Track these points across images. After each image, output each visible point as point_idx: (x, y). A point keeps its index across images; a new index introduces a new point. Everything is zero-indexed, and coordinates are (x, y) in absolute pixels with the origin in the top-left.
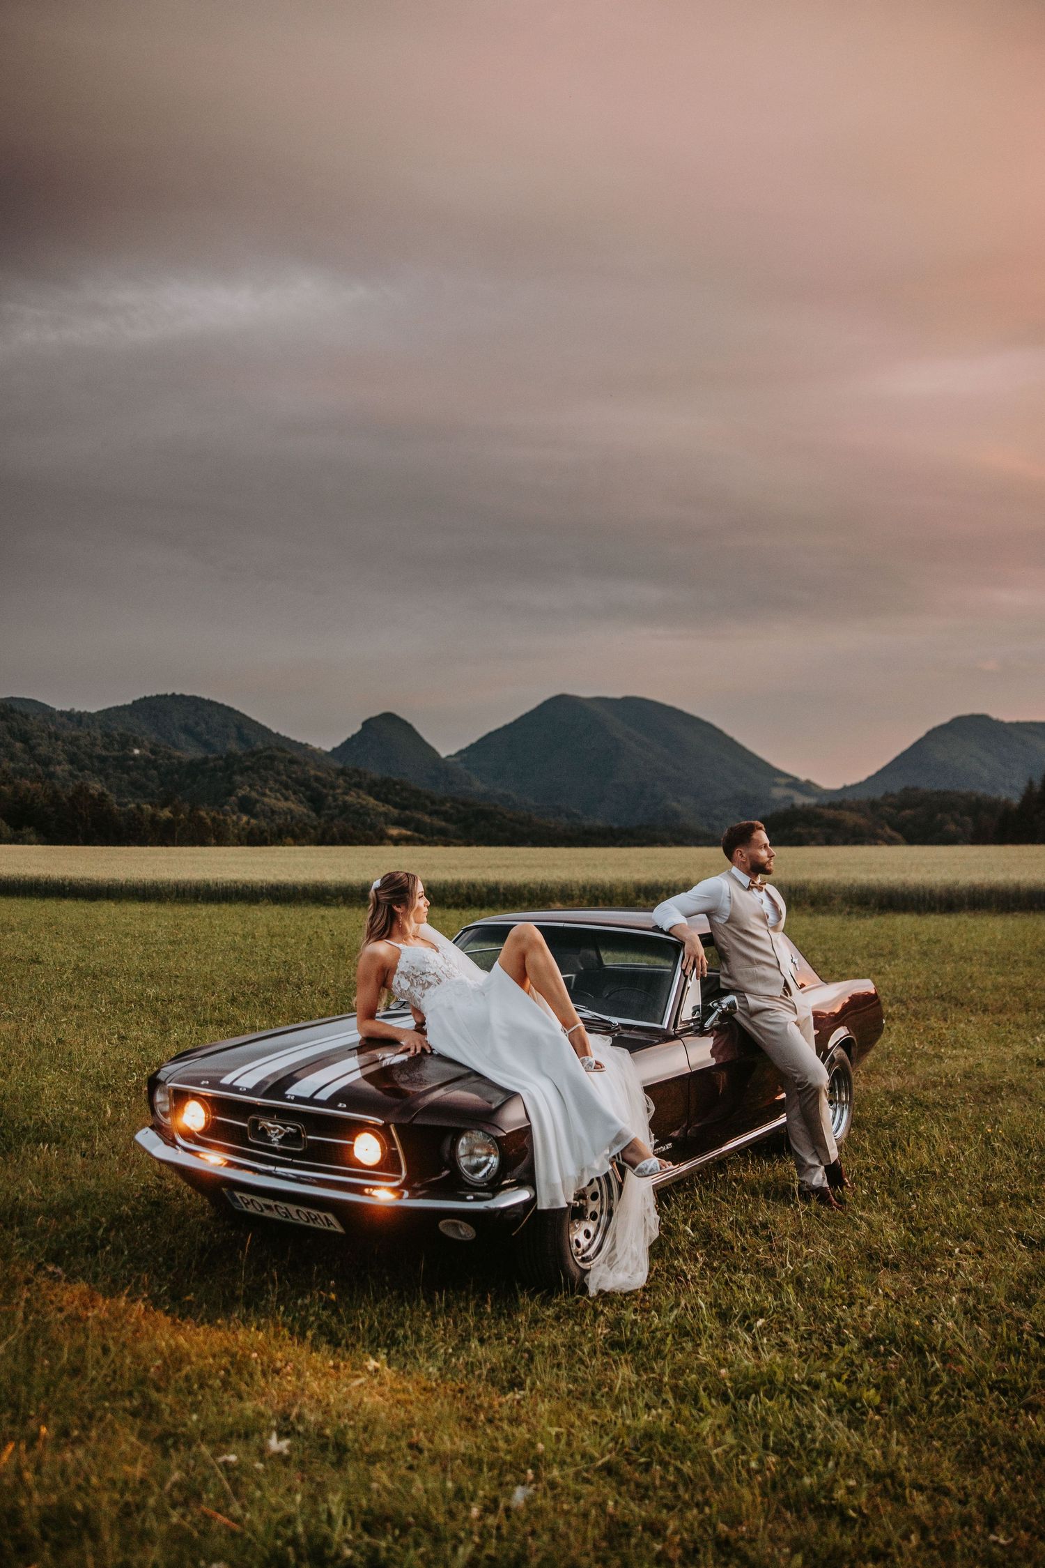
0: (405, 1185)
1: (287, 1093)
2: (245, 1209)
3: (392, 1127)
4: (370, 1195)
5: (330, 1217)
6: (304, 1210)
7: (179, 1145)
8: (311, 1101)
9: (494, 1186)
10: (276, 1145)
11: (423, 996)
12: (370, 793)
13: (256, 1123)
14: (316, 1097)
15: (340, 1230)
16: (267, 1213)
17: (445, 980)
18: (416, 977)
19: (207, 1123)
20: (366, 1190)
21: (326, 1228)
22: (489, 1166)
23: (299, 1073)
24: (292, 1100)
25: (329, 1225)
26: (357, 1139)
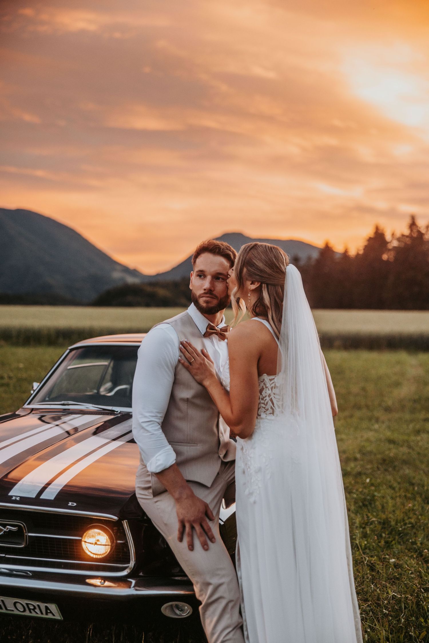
0: (133, 574)
1: (10, 494)
3: (125, 524)
5: (53, 607)
6: (24, 602)
8: (37, 500)
14: (42, 497)
15: (58, 616)
20: (88, 581)
21: (44, 616)
23: (12, 475)
24: (18, 501)
25: (47, 613)
26: (85, 534)
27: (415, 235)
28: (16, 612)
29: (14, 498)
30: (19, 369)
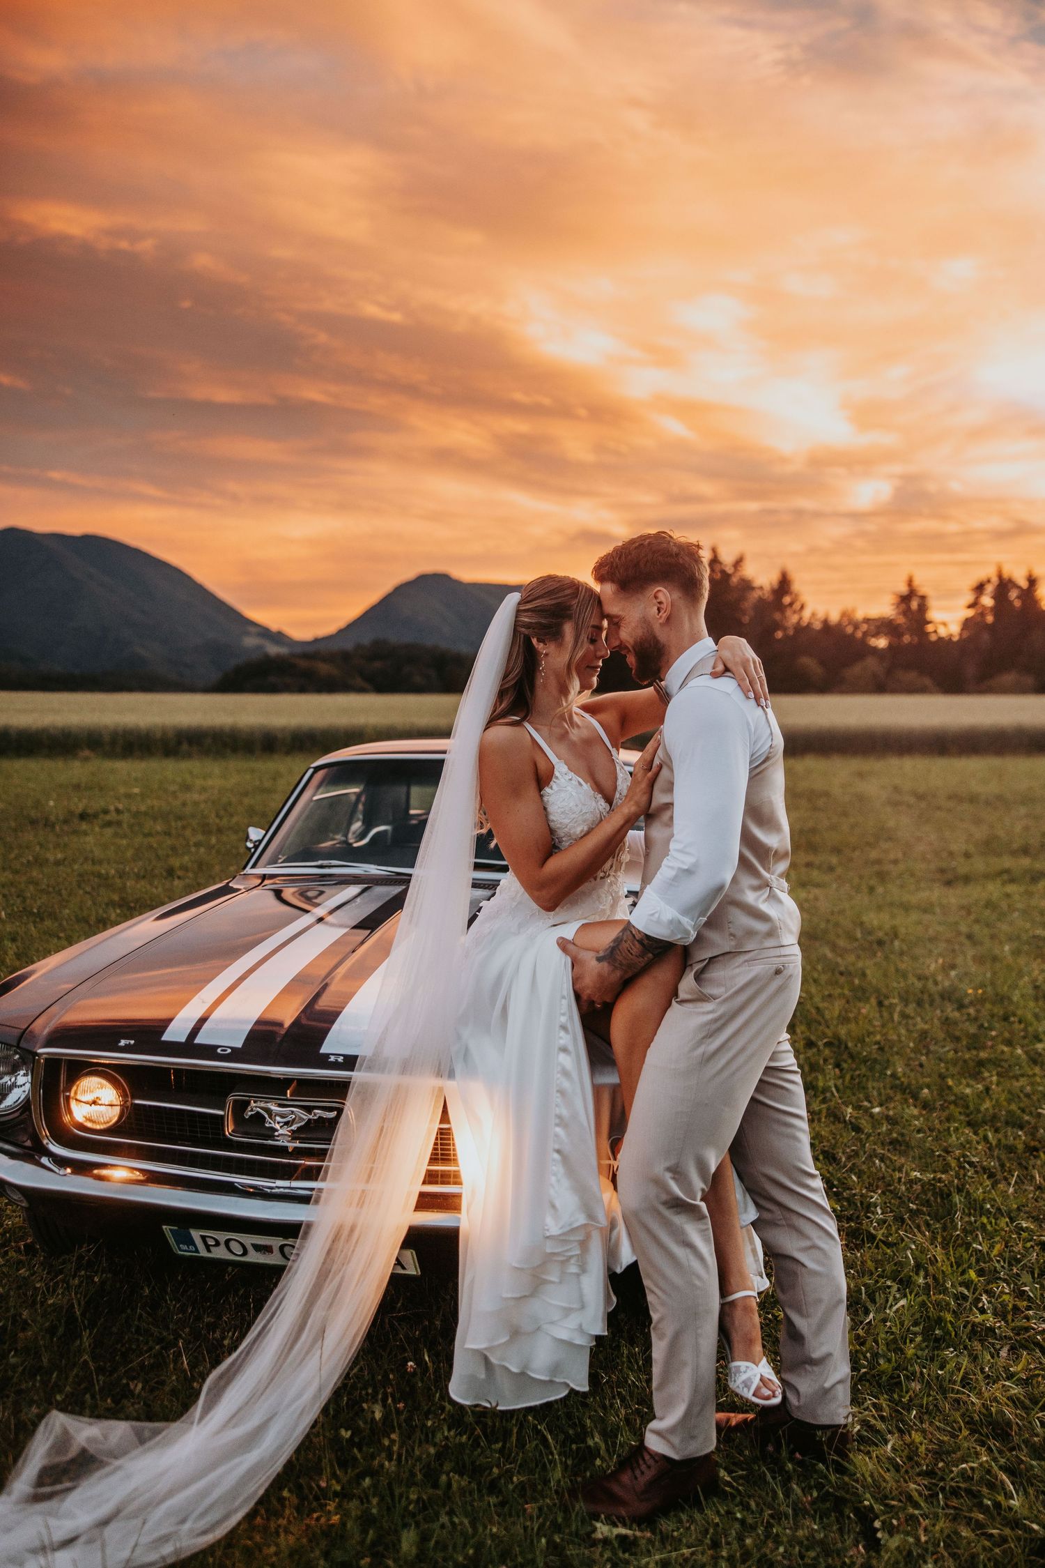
1: (323, 1050)
13: (242, 1106)
19: (121, 1115)
23: (319, 1006)
24: (340, 1063)
27: (718, 576)
29: (332, 1059)
30: (129, 796)
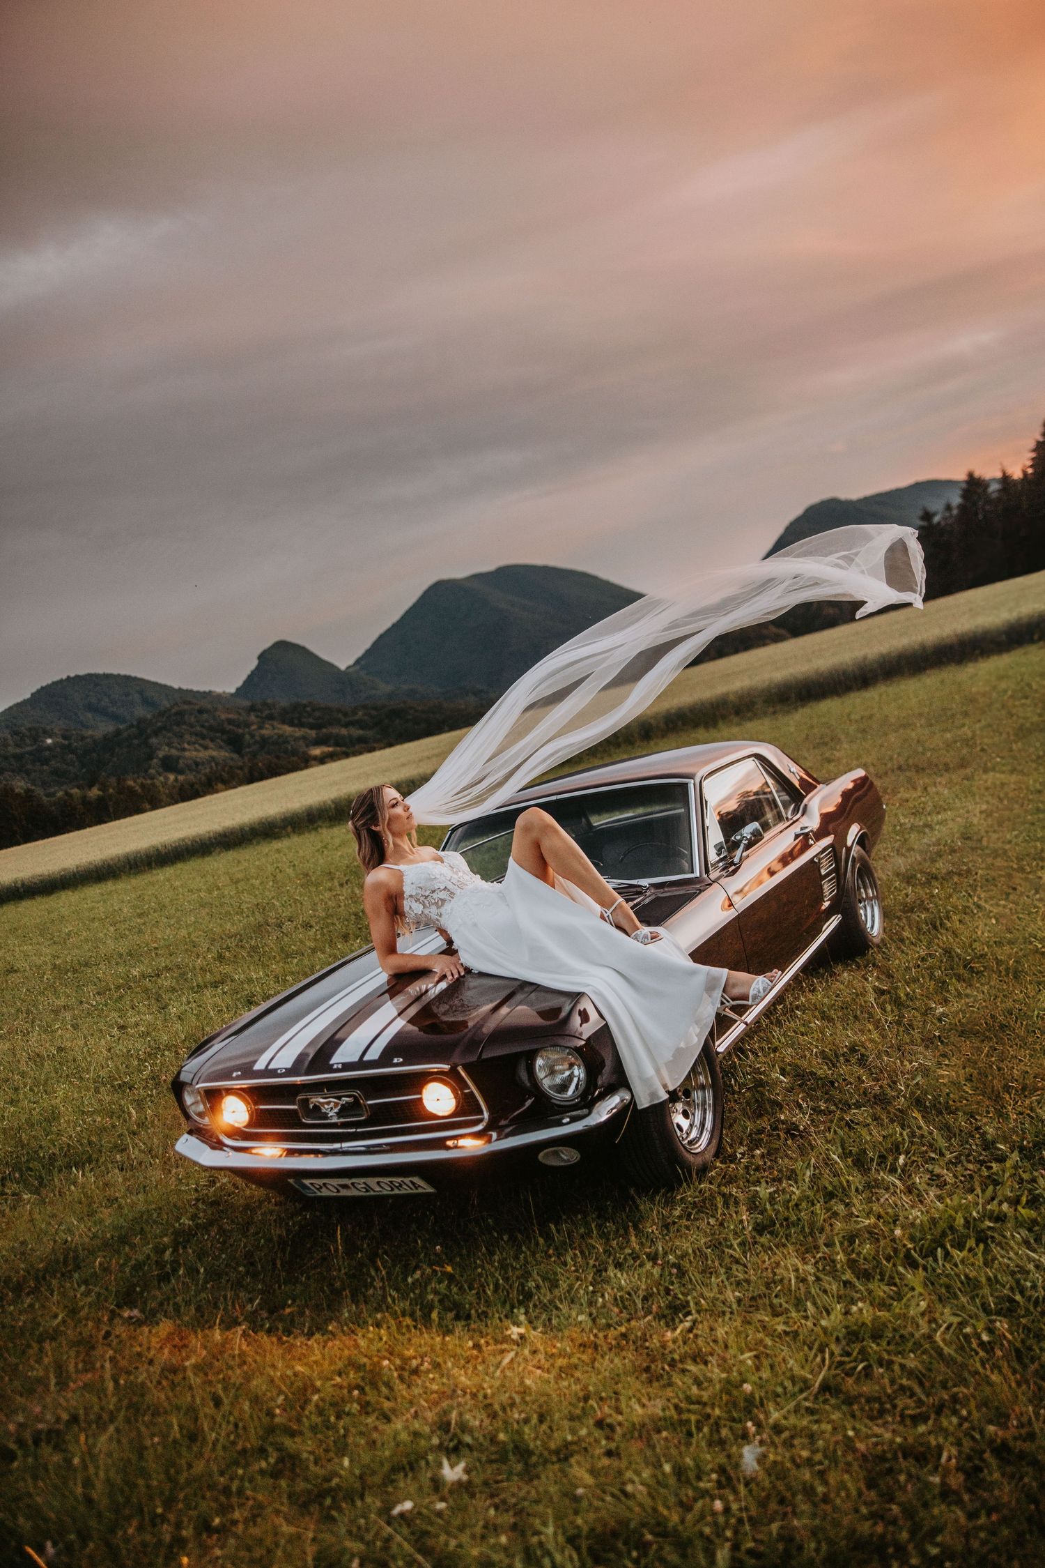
0: (491, 1126)
1: (331, 1062)
2: (319, 1194)
3: (460, 1069)
4: (456, 1147)
5: (416, 1180)
6: (387, 1180)
7: (227, 1146)
8: (361, 1064)
9: (587, 1101)
10: (335, 1120)
11: (441, 916)
12: (284, 722)
13: (305, 1102)
14: (366, 1058)
15: (430, 1190)
16: (344, 1193)
17: (458, 892)
18: (426, 897)
19: (251, 1116)
20: (450, 1143)
21: (415, 1191)
22: (576, 1080)
23: (338, 1036)
24: (340, 1068)
25: (416, 1188)
26: (424, 1091)
28: (385, 1193)
29: (335, 1067)
